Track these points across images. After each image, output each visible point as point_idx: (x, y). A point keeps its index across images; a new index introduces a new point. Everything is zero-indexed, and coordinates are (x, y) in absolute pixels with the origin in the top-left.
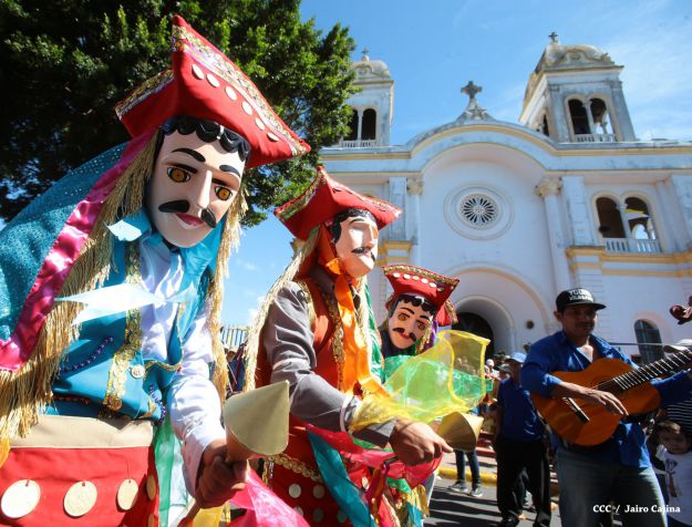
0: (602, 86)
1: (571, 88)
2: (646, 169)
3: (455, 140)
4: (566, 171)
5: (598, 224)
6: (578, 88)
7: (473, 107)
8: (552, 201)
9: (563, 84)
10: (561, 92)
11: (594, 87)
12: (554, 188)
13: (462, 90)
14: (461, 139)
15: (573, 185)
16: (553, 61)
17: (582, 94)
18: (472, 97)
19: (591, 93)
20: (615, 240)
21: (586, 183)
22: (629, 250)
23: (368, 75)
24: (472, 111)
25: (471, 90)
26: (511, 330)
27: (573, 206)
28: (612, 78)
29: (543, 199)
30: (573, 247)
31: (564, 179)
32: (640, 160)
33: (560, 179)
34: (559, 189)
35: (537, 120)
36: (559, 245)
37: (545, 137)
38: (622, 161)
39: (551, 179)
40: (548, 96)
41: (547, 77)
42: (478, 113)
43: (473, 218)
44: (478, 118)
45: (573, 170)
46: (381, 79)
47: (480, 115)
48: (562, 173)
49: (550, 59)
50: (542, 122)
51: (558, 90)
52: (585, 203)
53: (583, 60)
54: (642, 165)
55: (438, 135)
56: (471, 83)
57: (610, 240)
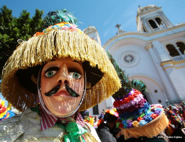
0: (157, 14)
1: (148, 17)
2: (178, 33)
3: (116, 40)
4: (152, 40)
5: (169, 53)
6: (150, 17)
7: (119, 30)
8: (151, 50)
9: (145, 17)
10: (145, 19)
11: (155, 15)
12: (150, 46)
13: (115, 27)
14: (118, 40)
15: (156, 43)
16: (140, 12)
17: (151, 18)
18: (118, 28)
19: (154, 17)
20: (177, 57)
21: (160, 42)
22: (183, 59)
23: (90, 30)
24: (119, 31)
25: (118, 26)
26: (150, 94)
27: (158, 50)
28: (159, 11)
29: (148, 50)
30: (162, 62)
31: (152, 42)
32: (176, 31)
33: (151, 43)
34: (152, 46)
35: (141, 29)
36: (157, 63)
37: (145, 33)
38: (170, 32)
39: (148, 44)
40: (142, 21)
41: (140, 16)
42: (121, 31)
43: (127, 61)
44: (121, 33)
45: (154, 39)
46: (93, 31)
47: (122, 32)
48: (151, 41)
49: (139, 12)
50: (143, 29)
51: (144, 19)
52: (161, 48)
53: (149, 9)
54: (177, 32)
55: (111, 40)
56: (117, 24)
57: (175, 57)
